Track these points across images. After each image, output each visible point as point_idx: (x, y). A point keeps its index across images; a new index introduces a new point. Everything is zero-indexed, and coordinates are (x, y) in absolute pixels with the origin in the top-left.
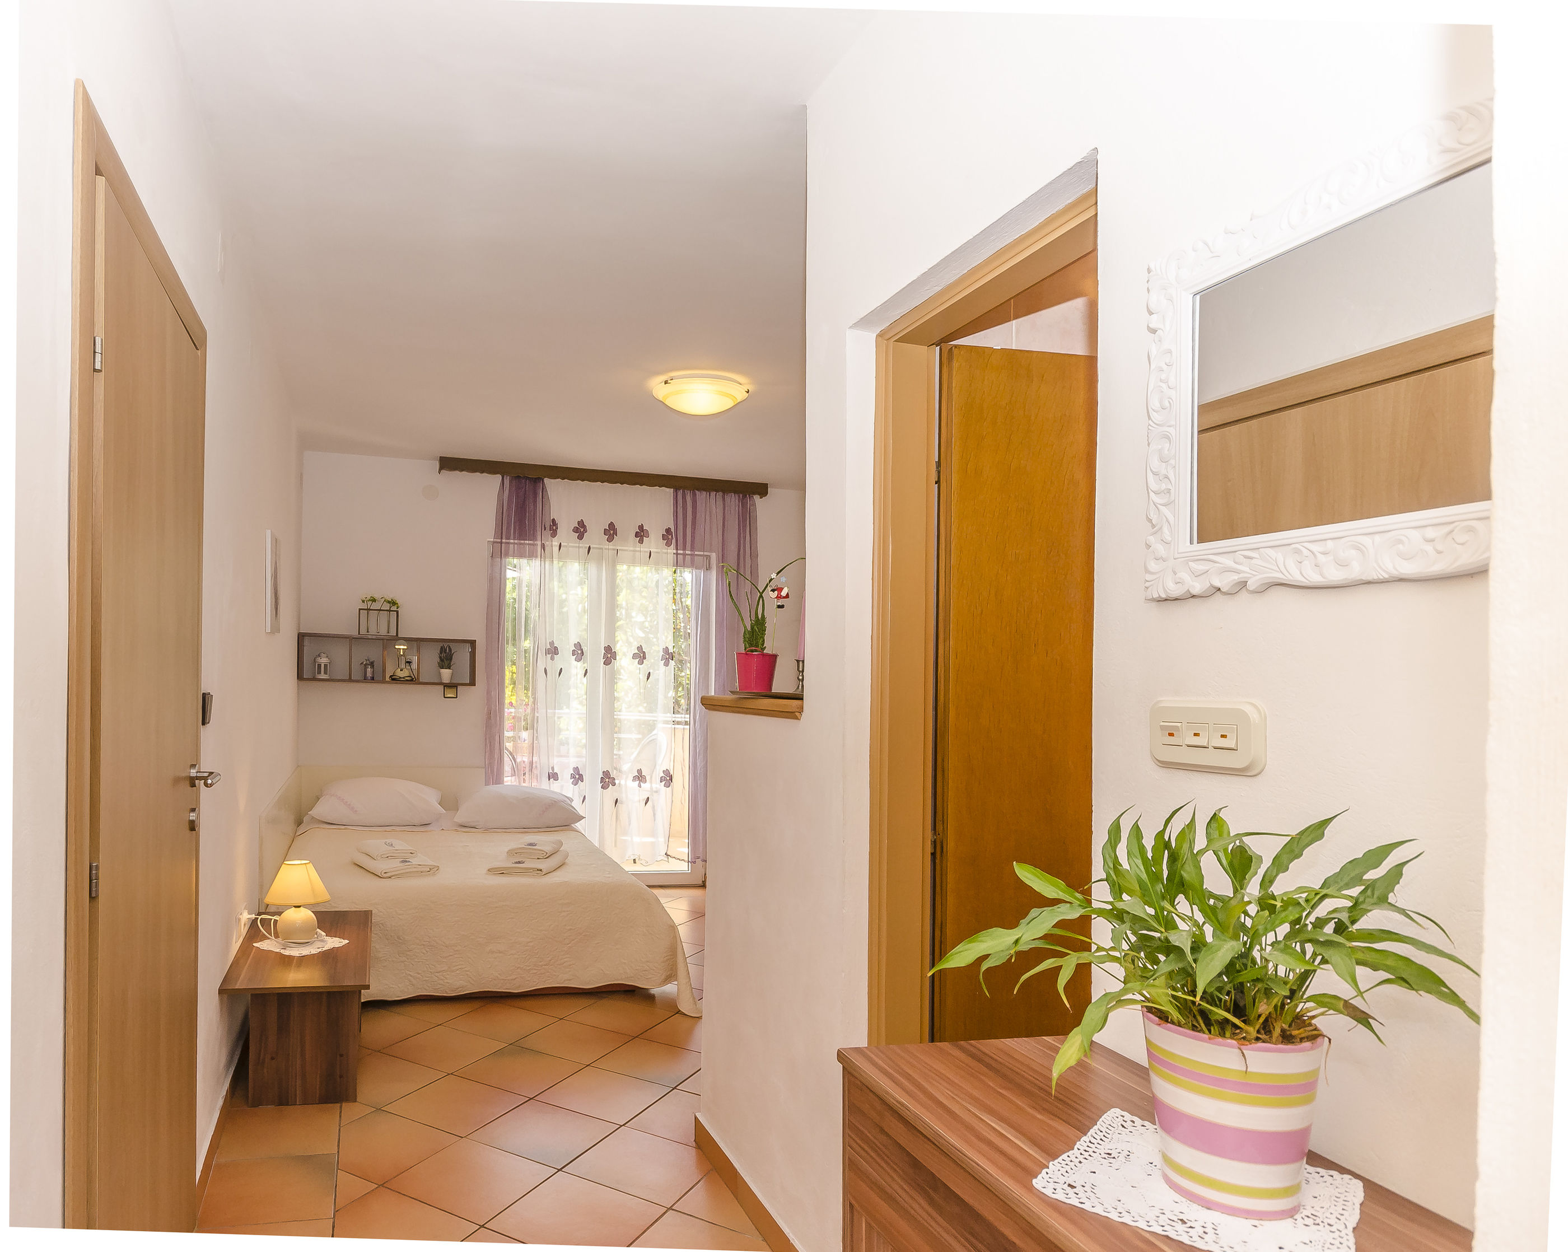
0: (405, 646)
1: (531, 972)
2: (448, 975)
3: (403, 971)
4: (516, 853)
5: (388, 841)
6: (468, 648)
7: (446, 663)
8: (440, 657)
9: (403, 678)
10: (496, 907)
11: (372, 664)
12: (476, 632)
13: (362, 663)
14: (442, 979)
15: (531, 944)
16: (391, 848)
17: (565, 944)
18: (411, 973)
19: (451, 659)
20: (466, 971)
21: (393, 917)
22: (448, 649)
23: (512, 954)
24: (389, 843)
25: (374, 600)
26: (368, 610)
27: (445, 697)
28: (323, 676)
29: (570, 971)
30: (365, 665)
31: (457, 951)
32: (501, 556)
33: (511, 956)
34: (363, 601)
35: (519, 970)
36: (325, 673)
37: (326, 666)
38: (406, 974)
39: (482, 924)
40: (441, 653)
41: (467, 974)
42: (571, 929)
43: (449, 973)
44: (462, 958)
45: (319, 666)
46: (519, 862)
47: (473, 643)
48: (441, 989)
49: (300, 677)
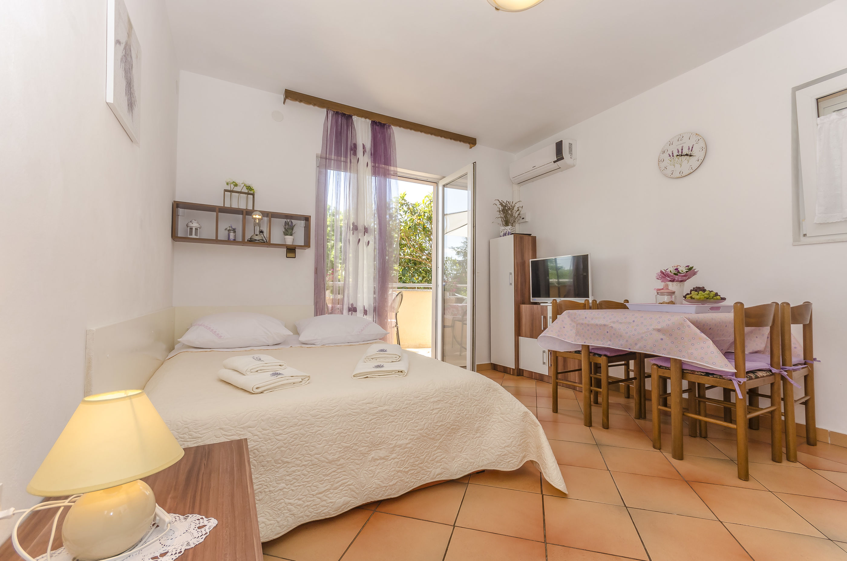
0: (259, 216)
1: (409, 474)
2: (331, 493)
3: (282, 501)
4: (372, 359)
5: (256, 356)
6: (303, 223)
7: (290, 231)
8: (285, 228)
9: (259, 240)
10: (377, 413)
11: (234, 231)
12: (310, 211)
13: (226, 229)
14: (325, 501)
15: (409, 446)
16: (260, 362)
17: (437, 440)
18: (290, 501)
19: (292, 229)
20: (349, 485)
21: (270, 439)
22: (290, 222)
23: (392, 459)
24: (257, 358)
25: (236, 185)
26: (231, 191)
27: (287, 257)
28: (194, 236)
29: (441, 465)
30: (229, 230)
31: (340, 465)
32: (326, 167)
33: (392, 460)
34: (227, 184)
35: (399, 474)
36: (196, 234)
37: (196, 229)
38: (285, 503)
39: (364, 432)
40: (285, 225)
41: (350, 489)
42: (442, 425)
43: (332, 491)
44: (344, 471)
45: (191, 229)
46: (379, 366)
47: (307, 219)
48: (324, 511)
49: (174, 236)
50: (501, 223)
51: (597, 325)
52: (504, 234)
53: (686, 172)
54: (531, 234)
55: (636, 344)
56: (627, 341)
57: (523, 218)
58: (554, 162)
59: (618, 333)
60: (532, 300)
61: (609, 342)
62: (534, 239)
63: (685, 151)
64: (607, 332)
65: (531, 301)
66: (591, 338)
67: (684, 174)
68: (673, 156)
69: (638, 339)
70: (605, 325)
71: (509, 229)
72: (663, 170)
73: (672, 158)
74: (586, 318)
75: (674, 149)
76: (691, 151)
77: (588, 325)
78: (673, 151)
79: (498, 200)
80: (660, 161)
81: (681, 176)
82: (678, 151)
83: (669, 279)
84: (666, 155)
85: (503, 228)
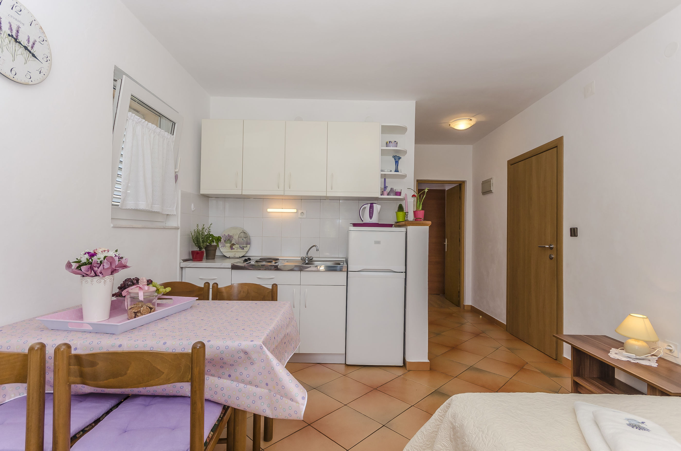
81: (13, 79)
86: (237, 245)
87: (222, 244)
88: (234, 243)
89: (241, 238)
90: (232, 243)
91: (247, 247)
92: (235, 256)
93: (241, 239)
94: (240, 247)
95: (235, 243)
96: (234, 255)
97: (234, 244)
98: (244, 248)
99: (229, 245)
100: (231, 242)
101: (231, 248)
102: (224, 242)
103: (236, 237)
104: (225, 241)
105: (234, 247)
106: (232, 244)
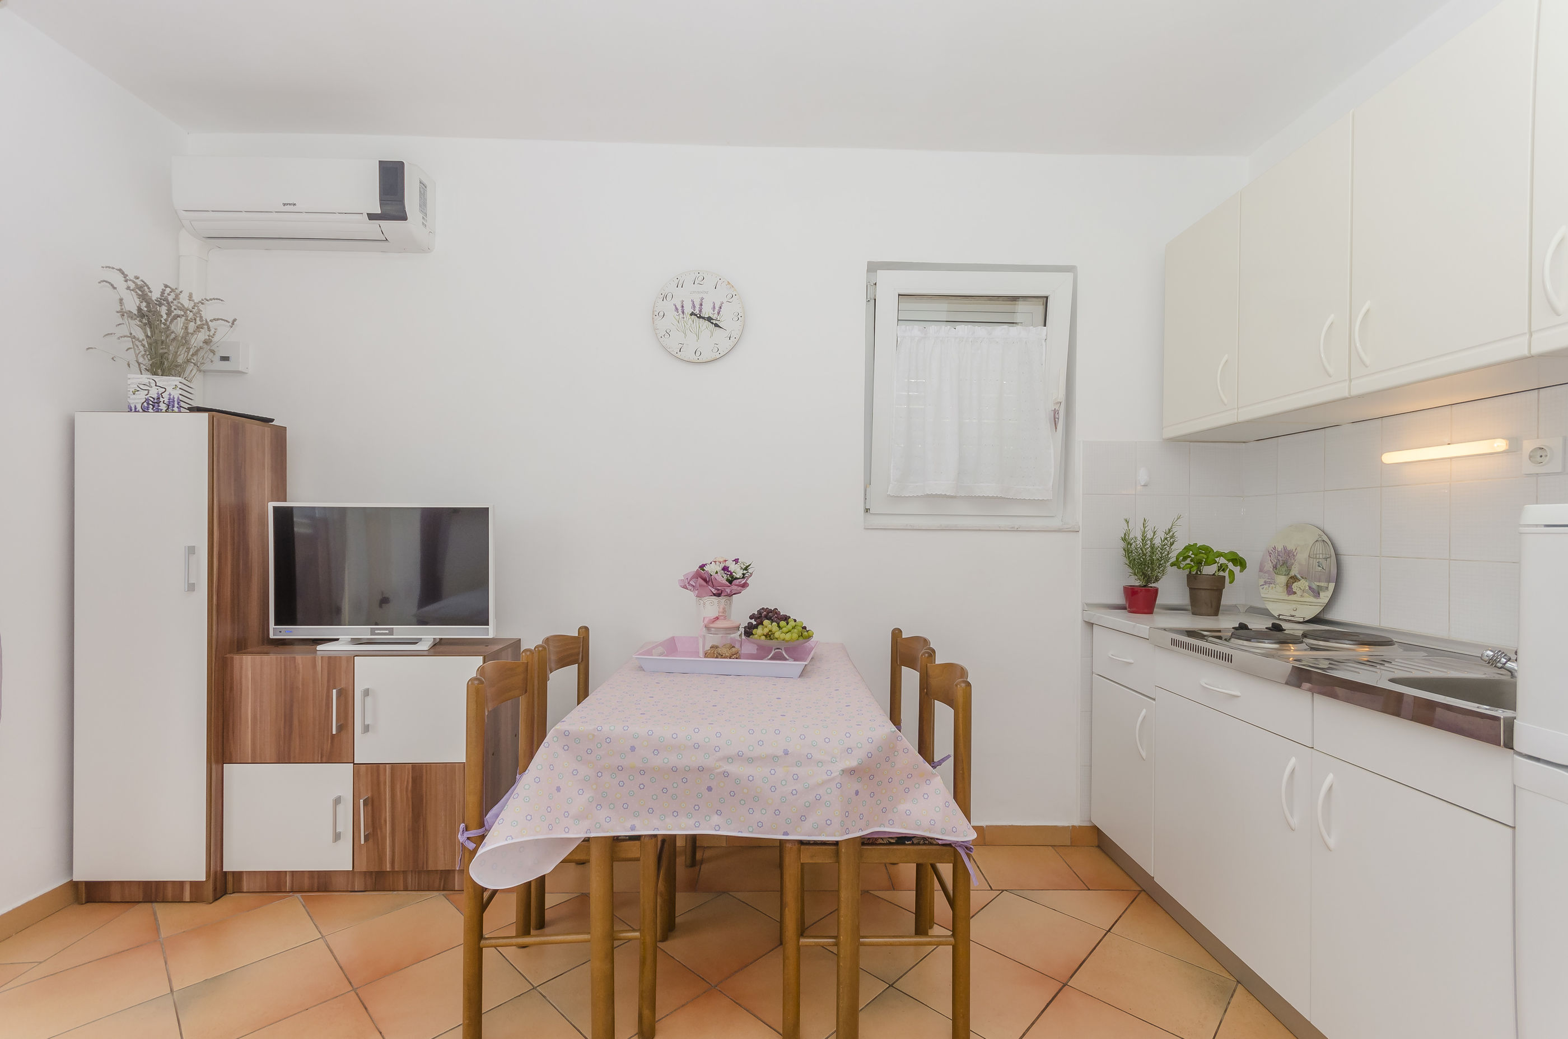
50: (131, 356)
51: (674, 770)
52: (147, 400)
53: (707, 355)
54: (272, 420)
55: (803, 818)
56: (777, 812)
57: (225, 359)
58: (372, 217)
59: (745, 791)
60: (275, 631)
61: (716, 819)
62: (280, 436)
63: (707, 312)
64: (710, 789)
65: (271, 637)
66: (651, 811)
67: (703, 358)
68: (683, 312)
69: (807, 804)
70: (701, 769)
71: (170, 385)
72: (663, 336)
73: (681, 315)
74: (633, 749)
75: (687, 296)
76: (719, 313)
77: (642, 772)
78: (683, 301)
79: (120, 270)
80: (657, 315)
81: (699, 361)
82: (694, 306)
83: (713, 590)
84: (668, 306)
85: (146, 378)
86: (1302, 581)
87: (1267, 575)
88: (1295, 575)
89: (1316, 558)
90: (1292, 573)
91: (1327, 588)
92: (1293, 616)
93: (1315, 562)
94: (1310, 588)
95: (1299, 577)
96: (1293, 613)
97: (1295, 579)
98: (1319, 594)
99: (1282, 579)
100: (1289, 570)
101: (1289, 590)
102: (1271, 569)
103: (1302, 557)
104: (1275, 567)
105: (1295, 586)
106: (1291, 578)
